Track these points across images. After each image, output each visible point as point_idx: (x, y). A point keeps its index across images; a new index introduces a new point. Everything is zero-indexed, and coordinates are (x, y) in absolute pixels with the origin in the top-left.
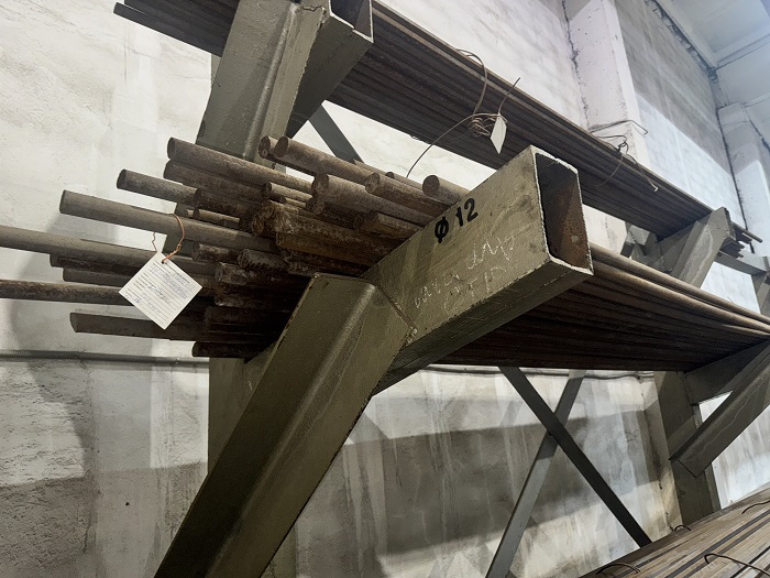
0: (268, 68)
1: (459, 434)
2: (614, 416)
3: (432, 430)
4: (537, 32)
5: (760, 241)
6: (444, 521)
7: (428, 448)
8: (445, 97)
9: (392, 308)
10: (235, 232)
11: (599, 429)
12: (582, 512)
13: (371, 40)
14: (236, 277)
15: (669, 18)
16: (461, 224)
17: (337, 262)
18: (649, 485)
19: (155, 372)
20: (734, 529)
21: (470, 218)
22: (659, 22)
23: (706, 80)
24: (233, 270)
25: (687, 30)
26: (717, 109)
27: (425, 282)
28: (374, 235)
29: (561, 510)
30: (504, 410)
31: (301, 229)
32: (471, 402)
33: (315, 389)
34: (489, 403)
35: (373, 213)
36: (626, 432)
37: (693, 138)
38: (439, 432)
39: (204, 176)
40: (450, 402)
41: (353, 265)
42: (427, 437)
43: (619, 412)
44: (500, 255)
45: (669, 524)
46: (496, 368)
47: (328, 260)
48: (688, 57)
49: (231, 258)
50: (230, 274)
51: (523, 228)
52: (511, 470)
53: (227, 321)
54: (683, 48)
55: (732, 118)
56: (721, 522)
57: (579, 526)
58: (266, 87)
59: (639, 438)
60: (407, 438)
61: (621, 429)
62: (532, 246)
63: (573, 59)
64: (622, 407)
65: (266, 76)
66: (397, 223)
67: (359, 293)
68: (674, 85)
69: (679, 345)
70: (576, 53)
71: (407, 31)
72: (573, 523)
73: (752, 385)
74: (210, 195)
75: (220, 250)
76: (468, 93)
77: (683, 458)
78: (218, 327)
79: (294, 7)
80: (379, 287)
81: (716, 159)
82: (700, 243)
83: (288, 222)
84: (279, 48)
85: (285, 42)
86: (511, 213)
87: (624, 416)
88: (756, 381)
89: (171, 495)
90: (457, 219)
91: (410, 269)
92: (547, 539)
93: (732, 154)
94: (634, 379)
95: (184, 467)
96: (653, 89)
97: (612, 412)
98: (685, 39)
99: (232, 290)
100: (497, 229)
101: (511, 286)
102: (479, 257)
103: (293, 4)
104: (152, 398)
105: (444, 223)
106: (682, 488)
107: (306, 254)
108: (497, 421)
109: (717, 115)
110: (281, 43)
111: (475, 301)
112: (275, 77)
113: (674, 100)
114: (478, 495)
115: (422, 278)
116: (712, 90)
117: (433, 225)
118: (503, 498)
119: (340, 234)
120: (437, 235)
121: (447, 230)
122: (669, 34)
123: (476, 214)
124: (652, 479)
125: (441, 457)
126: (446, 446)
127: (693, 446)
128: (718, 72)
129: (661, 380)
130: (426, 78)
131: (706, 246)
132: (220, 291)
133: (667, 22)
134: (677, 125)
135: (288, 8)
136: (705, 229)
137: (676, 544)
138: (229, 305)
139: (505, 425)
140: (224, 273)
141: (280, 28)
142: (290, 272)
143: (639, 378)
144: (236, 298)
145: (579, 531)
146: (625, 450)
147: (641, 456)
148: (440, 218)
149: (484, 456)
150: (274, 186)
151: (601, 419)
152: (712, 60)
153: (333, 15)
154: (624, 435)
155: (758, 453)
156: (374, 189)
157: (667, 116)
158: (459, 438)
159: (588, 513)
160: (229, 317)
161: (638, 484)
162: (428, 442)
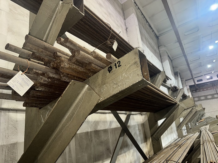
0: (51, 19)
1: (97, 131)
2: (136, 125)
3: (89, 130)
4: (118, 21)
5: (171, 80)
6: (92, 157)
7: (88, 135)
8: (100, 34)
9: (94, 92)
10: (45, 66)
11: (132, 128)
12: (128, 152)
13: (84, 15)
14: (45, 81)
15: (148, 22)
16: (116, 68)
17: (77, 77)
18: (144, 143)
19: (3, 113)
20: (171, 153)
21: (119, 66)
22: (146, 23)
23: (156, 39)
24: (44, 78)
25: (152, 26)
26: (159, 47)
27: (105, 84)
28: (89, 70)
29: (123, 152)
30: (109, 124)
31: (70, 66)
32: (100, 122)
33: (66, 117)
34: (105, 122)
35: (90, 63)
36: (139, 129)
37: (153, 53)
38: (91, 131)
39: (37, 48)
40: (95, 122)
41: (81, 79)
42: (88, 132)
43: (137, 124)
44: (128, 77)
45: (149, 154)
46: (110, 111)
47: (74, 76)
48: (152, 33)
49: (43, 74)
50: (43, 80)
51: (135, 70)
52: (110, 141)
53: (37, 95)
54: (151, 31)
55: (162, 49)
56: (164, 152)
57: (127, 156)
58: (50, 25)
59: (142, 131)
60: (82, 133)
61: (137, 128)
62: (138, 75)
63: (126, 30)
64: (137, 122)
65: (51, 21)
66: (97, 67)
67: (83, 87)
68: (149, 40)
69: (155, 105)
70: (127, 28)
71: (92, 14)
72: (126, 155)
73: (171, 116)
74: (37, 54)
75: (40, 72)
76: (106, 34)
77: (154, 136)
78: (34, 97)
79: (61, 2)
80: (89, 86)
81: (158, 59)
82: (158, 79)
83: (66, 64)
84: (55, 13)
85: (57, 12)
86: (131, 65)
87: (138, 125)
88: (171, 115)
89: (7, 154)
90: (115, 66)
91: (100, 80)
92: (119, 160)
93: (162, 58)
94: (140, 115)
95: (11, 144)
96: (144, 40)
97: (135, 124)
98: (152, 28)
99: (42, 85)
100: (127, 69)
101: (132, 86)
102: (122, 77)
103: (61, 1)
104: (1, 122)
105: (111, 67)
106: (154, 144)
107: (68, 74)
108: (107, 127)
109: (159, 48)
110: (56, 12)
111: (120, 90)
112: (53, 22)
113: (149, 43)
114: (102, 149)
115: (104, 83)
116: (157, 41)
117: (107, 68)
118: (108, 149)
119: (80, 69)
120: (108, 71)
121: (112, 69)
122: (148, 27)
123: (121, 65)
124: (145, 142)
125: (91, 138)
126: (93, 135)
127: (157, 132)
128: (159, 37)
129: (149, 115)
130: (96, 28)
131: (160, 80)
132: (38, 85)
133: (148, 23)
134: (150, 50)
135: (59, 2)
136: (160, 76)
137: (155, 159)
138: (40, 90)
139: (109, 128)
140: (41, 79)
141: (56, 7)
142: (62, 80)
143: (141, 115)
144: (43, 87)
145: (127, 157)
146: (138, 134)
147: (142, 136)
148: (109, 66)
149: (103, 137)
150: (58, 53)
151: (133, 126)
152: (158, 34)
153: (74, 6)
154: (138, 130)
155: (168, 134)
156: (94, 56)
157: (148, 47)
158: (97, 132)
159: (129, 152)
160: (38, 94)
161: (141, 143)
162: (88, 134)
